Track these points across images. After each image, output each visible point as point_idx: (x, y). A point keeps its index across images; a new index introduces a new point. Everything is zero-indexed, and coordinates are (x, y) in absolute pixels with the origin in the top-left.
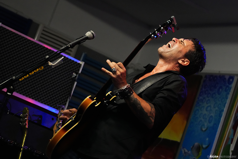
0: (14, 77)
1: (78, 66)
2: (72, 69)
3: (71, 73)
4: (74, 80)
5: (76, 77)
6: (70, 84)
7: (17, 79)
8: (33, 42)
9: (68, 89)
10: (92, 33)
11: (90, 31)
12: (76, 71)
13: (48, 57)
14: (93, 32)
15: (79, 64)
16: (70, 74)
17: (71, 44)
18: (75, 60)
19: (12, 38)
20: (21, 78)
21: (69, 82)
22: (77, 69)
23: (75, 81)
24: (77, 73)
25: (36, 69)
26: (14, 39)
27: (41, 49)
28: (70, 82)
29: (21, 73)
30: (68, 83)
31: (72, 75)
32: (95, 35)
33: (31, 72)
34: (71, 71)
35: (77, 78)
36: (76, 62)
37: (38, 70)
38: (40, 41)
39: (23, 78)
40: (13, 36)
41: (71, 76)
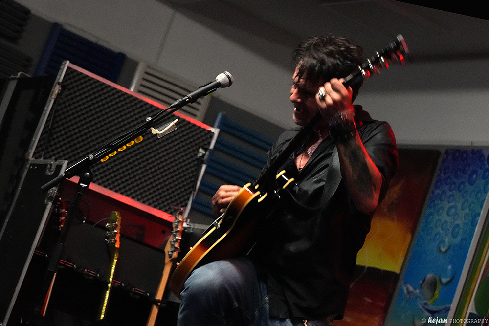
0: (91, 157)
1: (208, 136)
2: (197, 142)
3: (195, 148)
4: (201, 161)
5: (204, 155)
6: (193, 169)
7: (96, 160)
8: (126, 94)
9: (190, 178)
10: (228, 77)
11: (223, 72)
12: (205, 145)
13: (150, 119)
14: (230, 75)
15: (210, 132)
16: (194, 151)
17: (190, 95)
18: (204, 126)
19: (89, 88)
20: (103, 157)
21: (192, 165)
22: (206, 142)
23: (203, 162)
24: (206, 150)
25: (129, 141)
26: (92, 89)
27: (141, 106)
28: (195, 165)
29: (104, 147)
30: (191, 167)
31: (198, 152)
32: (232, 79)
33: (121, 146)
34: (196, 144)
35: (205, 158)
36: (205, 130)
37: (133, 142)
38: (140, 92)
39: (107, 157)
40: (91, 85)
41: (196, 155)
